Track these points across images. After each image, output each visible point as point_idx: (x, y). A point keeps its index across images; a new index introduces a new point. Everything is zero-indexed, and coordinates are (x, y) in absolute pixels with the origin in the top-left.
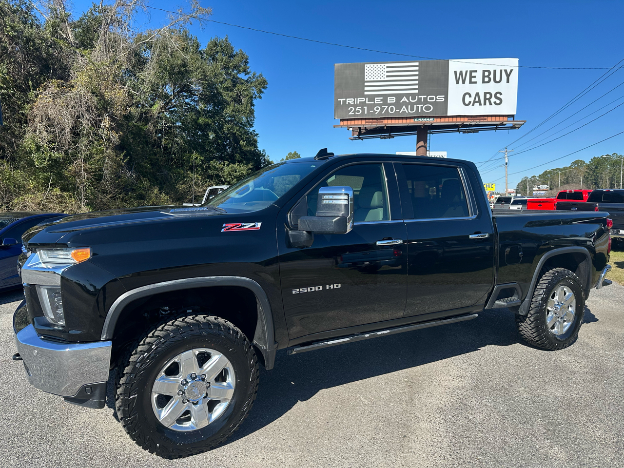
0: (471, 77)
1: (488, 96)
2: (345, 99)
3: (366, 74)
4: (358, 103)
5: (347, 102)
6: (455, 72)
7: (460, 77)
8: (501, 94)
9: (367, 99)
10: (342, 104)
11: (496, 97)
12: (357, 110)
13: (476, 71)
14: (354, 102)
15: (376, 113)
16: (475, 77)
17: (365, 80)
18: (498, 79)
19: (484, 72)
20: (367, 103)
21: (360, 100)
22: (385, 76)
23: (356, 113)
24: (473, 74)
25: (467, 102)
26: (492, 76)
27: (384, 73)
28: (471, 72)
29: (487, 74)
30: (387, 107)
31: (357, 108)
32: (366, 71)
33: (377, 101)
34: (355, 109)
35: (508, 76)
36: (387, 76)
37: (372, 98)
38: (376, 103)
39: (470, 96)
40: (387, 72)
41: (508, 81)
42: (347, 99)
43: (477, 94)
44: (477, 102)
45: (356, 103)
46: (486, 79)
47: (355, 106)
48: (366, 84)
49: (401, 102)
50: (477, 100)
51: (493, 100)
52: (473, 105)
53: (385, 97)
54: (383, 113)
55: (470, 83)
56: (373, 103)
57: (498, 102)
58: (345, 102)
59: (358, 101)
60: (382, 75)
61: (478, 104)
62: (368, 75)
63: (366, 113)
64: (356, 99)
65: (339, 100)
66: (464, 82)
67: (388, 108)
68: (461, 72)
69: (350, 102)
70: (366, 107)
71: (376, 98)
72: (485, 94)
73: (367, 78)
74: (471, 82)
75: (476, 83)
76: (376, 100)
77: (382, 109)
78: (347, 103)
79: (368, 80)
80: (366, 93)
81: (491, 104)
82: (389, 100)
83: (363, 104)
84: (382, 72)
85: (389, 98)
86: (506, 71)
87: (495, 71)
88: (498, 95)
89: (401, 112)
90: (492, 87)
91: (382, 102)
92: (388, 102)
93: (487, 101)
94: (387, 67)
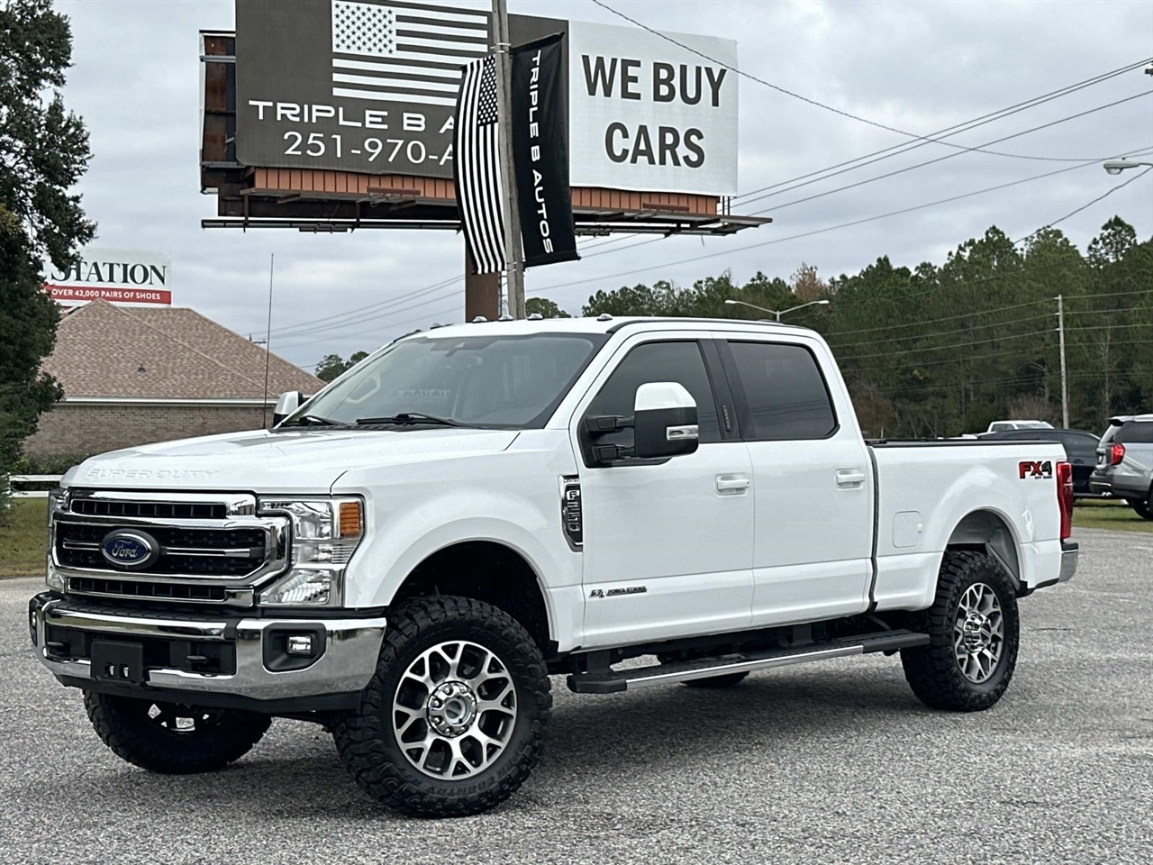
0: (626, 79)
1: (669, 139)
2: (270, 104)
3: (335, 31)
4: (314, 120)
5: (280, 112)
6: (586, 59)
7: (599, 78)
8: (700, 136)
9: (341, 110)
10: (261, 117)
11: (690, 145)
12: (310, 141)
13: (637, 64)
14: (301, 115)
15: (371, 159)
16: (635, 79)
17: (335, 50)
18: (691, 94)
19: (658, 67)
20: (342, 122)
21: (317, 111)
22: (393, 47)
23: (309, 152)
24: (632, 71)
25: (618, 153)
26: (676, 82)
27: (390, 37)
28: (626, 63)
29: (664, 74)
30: (401, 142)
31: (312, 135)
32: (335, 21)
33: (372, 119)
34: (305, 139)
35: (716, 86)
36: (400, 47)
37: (356, 109)
38: (368, 125)
39: (625, 135)
40: (400, 33)
41: (715, 103)
42: (280, 105)
43: (643, 130)
44: (642, 153)
45: (306, 120)
46: (664, 90)
47: (305, 128)
48: (337, 63)
49: (442, 131)
50: (642, 146)
51: (682, 150)
52: (634, 161)
53: (396, 110)
54: (391, 160)
55: (623, 96)
56: (359, 125)
57: (694, 157)
58: (270, 112)
59: (315, 114)
60: (385, 41)
61: (646, 158)
62: (343, 37)
63: (339, 155)
64: (306, 107)
65: (251, 103)
66: (608, 93)
67: (404, 147)
68: (600, 61)
69: (288, 113)
70: (338, 138)
71: (368, 113)
72: (663, 131)
73: (338, 46)
74: (626, 94)
75: (637, 96)
76: (368, 119)
77: (388, 149)
78: (279, 118)
79: (343, 50)
80: (337, 92)
81: (676, 163)
82: (406, 122)
83: (327, 126)
84: (385, 31)
85: (406, 115)
86: (709, 71)
87: (683, 68)
88: (694, 139)
89: (442, 163)
90: (678, 115)
91: (385, 127)
92: (406, 128)
93: (668, 152)
94: (399, 19)
